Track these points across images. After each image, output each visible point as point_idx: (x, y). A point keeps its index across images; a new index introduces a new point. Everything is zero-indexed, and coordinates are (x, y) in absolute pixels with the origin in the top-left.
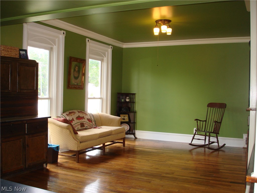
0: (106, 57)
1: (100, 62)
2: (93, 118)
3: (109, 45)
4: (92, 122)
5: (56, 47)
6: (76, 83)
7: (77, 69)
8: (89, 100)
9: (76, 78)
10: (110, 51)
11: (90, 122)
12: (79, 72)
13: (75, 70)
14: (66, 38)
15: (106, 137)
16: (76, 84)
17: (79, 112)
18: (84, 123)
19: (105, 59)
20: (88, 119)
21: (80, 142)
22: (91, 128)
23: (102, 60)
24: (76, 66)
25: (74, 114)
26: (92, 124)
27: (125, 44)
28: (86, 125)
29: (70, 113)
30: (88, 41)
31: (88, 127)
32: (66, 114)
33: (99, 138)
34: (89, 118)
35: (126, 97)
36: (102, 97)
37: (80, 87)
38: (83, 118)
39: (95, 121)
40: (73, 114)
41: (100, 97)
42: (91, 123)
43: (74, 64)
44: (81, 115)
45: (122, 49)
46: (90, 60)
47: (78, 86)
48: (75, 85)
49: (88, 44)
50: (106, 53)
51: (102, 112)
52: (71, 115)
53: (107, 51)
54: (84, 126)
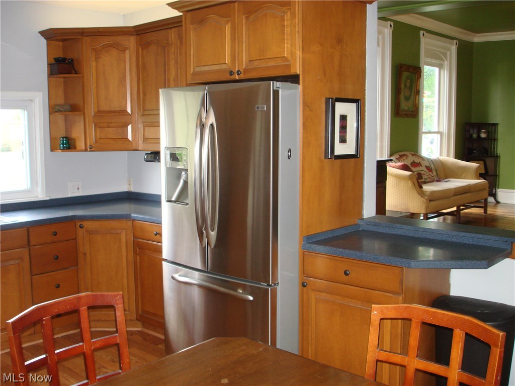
0: (448, 61)
1: (437, 69)
2: (432, 166)
3: (452, 38)
4: (432, 172)
5: (380, 49)
6: (406, 106)
7: (408, 84)
8: (423, 135)
9: (407, 99)
10: (454, 48)
11: (429, 171)
12: (411, 88)
13: (405, 85)
14: (394, 33)
15: (463, 196)
16: (406, 108)
17: (413, 155)
18: (422, 172)
19: (446, 63)
20: (426, 166)
21: (430, 201)
22: (432, 182)
23: (440, 67)
24: (407, 78)
25: (407, 158)
26: (433, 175)
27: (478, 35)
28: (424, 177)
29: (401, 156)
30: (424, 35)
31: (428, 180)
32: (397, 159)
33: (454, 196)
34: (428, 165)
35: (481, 131)
36: (441, 130)
37: (412, 113)
38: (419, 165)
39: (436, 171)
40: (405, 158)
41: (437, 131)
42: (430, 173)
43: (405, 74)
44: (417, 160)
45: (471, 44)
46: (425, 66)
47: (410, 113)
48: (406, 111)
49: (423, 40)
50: (448, 53)
51: (440, 156)
52: (404, 160)
53: (449, 49)
54: (422, 179)
